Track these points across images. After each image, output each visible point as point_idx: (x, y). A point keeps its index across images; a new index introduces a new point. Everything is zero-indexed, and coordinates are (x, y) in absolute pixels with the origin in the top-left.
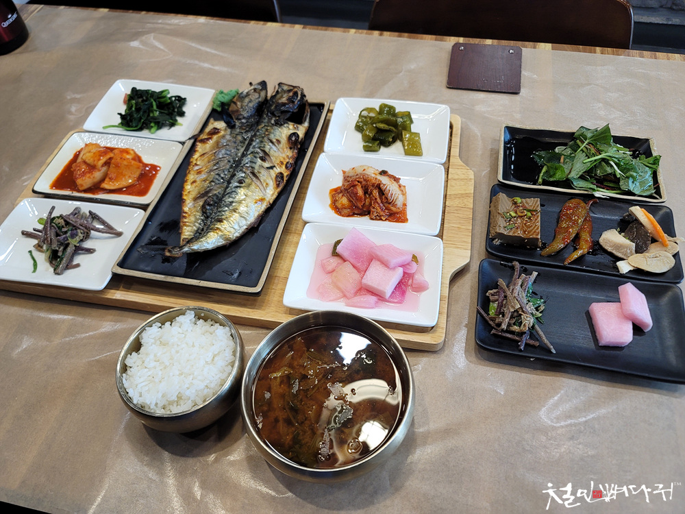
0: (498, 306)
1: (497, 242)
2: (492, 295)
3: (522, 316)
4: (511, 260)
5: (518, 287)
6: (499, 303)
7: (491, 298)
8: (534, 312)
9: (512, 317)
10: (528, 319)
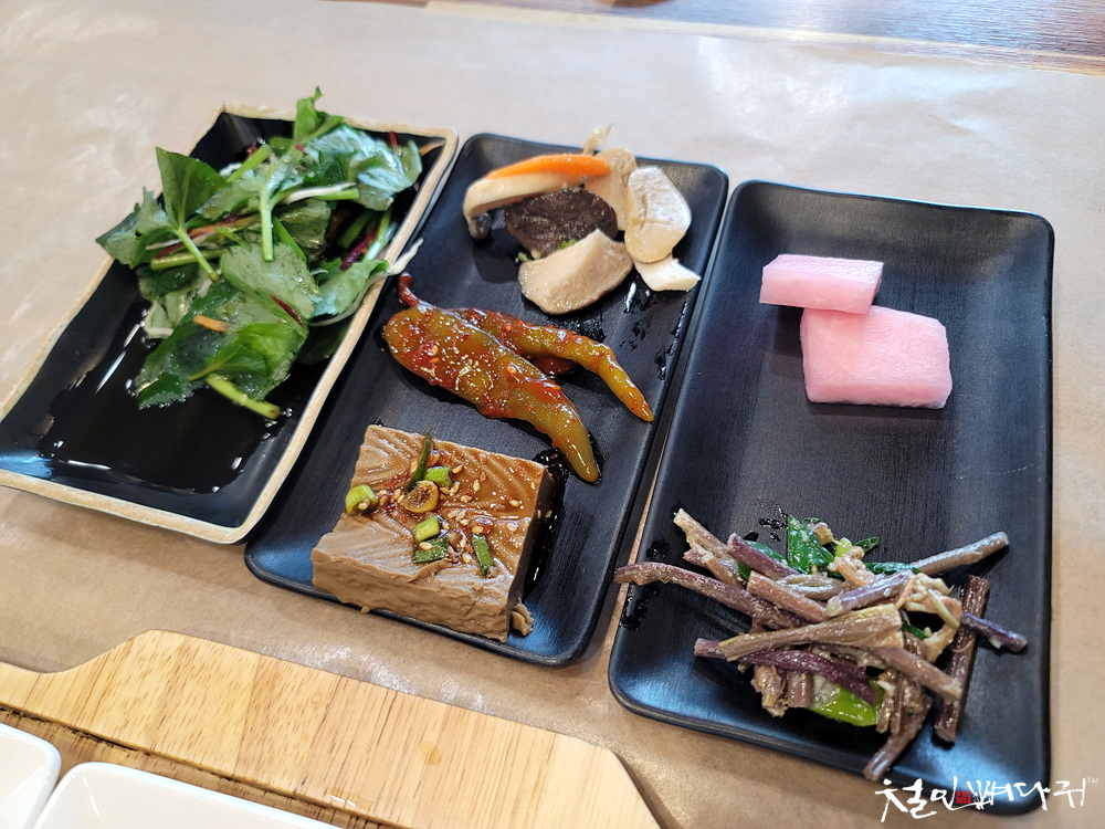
3: (913, 606)
10: (922, 589)
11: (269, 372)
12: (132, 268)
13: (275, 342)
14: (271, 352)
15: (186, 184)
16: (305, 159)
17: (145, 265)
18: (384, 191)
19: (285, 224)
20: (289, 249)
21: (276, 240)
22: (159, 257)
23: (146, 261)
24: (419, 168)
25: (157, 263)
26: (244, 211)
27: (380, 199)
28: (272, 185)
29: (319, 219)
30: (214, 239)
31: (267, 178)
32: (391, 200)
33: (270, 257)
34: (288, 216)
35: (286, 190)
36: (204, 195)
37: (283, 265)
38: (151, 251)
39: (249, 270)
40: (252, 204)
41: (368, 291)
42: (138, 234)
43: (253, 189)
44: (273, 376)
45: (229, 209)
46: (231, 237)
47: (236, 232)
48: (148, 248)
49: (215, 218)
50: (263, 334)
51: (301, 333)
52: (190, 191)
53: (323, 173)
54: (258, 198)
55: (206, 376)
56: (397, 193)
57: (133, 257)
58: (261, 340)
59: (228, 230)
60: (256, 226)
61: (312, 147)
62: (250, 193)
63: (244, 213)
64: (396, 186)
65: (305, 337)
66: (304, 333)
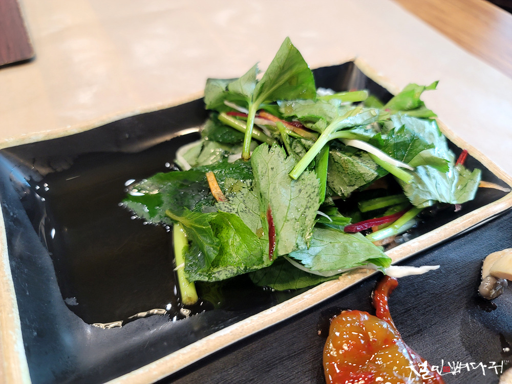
11: (215, 264)
12: (207, 108)
13: (241, 245)
14: (231, 250)
15: (286, 77)
16: (387, 123)
17: (217, 112)
18: (430, 193)
19: (331, 158)
20: (317, 182)
21: (313, 166)
22: (228, 114)
23: (218, 110)
24: (471, 197)
25: (224, 117)
26: (309, 125)
27: (421, 197)
28: (348, 122)
29: (361, 174)
30: (272, 129)
31: (347, 115)
32: (430, 204)
33: (295, 176)
34: (339, 154)
35: (355, 134)
36: (292, 94)
37: (300, 191)
38: (226, 106)
39: (270, 172)
40: (319, 125)
41: (352, 272)
42: (227, 89)
43: (330, 115)
44: (215, 270)
45: (299, 116)
46: (284, 135)
47: (290, 136)
48: (226, 103)
49: (286, 115)
50: (237, 230)
51: (265, 258)
52: (284, 84)
53: (393, 142)
54: (328, 124)
55: (177, 222)
56: (437, 202)
57: (213, 102)
58: (232, 233)
59: (286, 130)
60: (309, 143)
61: (399, 118)
62: (325, 115)
63: (309, 127)
64: (441, 196)
65: (265, 265)
66: (267, 262)
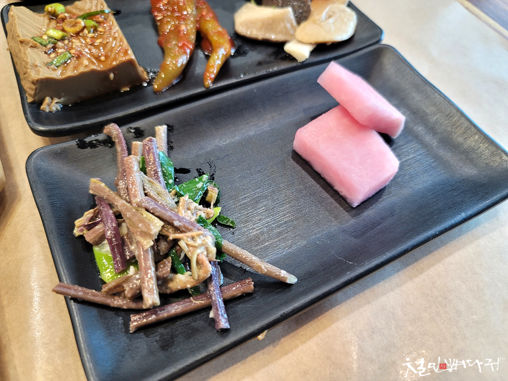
0: (112, 249)
1: (52, 105)
2: (90, 227)
3: (182, 244)
4: (98, 128)
5: (137, 176)
6: (110, 242)
7: (90, 237)
8: (203, 212)
9: (158, 259)
10: (199, 241)
